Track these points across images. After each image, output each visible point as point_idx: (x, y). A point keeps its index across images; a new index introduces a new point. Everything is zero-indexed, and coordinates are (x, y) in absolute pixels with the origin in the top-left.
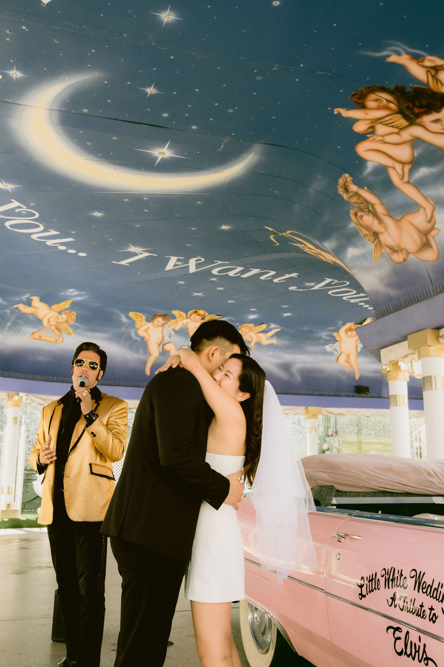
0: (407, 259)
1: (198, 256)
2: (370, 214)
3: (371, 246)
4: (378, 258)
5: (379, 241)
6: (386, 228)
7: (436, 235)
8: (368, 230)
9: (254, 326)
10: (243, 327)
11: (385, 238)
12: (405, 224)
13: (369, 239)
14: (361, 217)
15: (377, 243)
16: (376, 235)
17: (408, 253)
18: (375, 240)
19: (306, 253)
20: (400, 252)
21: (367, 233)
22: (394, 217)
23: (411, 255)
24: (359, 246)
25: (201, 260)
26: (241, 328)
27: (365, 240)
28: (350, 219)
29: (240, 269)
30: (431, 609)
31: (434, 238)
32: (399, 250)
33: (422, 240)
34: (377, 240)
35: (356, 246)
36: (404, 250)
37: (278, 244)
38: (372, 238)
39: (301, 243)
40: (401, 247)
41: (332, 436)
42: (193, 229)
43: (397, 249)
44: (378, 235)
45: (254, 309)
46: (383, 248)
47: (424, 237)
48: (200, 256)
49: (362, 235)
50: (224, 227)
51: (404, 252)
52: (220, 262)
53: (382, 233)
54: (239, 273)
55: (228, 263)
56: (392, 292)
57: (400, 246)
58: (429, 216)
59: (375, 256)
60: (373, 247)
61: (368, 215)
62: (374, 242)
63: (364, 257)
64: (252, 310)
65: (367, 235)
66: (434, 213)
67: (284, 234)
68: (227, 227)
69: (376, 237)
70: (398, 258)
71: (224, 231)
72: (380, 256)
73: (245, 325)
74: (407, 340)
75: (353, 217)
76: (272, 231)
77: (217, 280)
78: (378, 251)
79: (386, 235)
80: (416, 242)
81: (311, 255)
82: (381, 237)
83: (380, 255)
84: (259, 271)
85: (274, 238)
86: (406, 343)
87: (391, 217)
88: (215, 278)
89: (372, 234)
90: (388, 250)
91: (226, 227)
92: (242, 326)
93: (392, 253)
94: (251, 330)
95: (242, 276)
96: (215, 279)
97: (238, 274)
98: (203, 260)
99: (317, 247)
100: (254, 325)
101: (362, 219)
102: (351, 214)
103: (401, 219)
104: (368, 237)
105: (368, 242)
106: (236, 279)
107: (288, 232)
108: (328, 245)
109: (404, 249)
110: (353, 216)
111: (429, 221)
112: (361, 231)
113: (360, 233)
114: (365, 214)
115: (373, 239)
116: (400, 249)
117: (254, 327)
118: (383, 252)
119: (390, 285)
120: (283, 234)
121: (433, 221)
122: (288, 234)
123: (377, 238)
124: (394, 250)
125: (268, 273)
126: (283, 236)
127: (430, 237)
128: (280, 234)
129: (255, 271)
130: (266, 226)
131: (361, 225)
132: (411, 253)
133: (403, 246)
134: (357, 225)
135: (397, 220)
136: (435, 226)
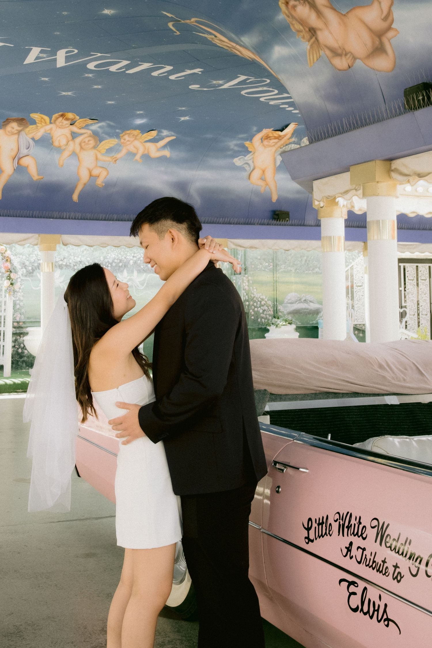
0: (352, 66)
1: (69, 47)
2: (305, 4)
3: (306, 46)
4: (314, 62)
5: (317, 40)
6: (326, 24)
7: (392, 37)
8: (302, 25)
9: (140, 133)
10: (126, 134)
11: (324, 36)
12: (352, 20)
13: (304, 35)
14: (294, 7)
15: (314, 42)
16: (313, 32)
17: (355, 58)
18: (311, 38)
19: (216, 45)
20: (343, 56)
21: (301, 28)
22: (340, 11)
23: (357, 60)
24: (290, 44)
25: (74, 51)
26: (122, 136)
27: (297, 37)
28: (279, 9)
29: (125, 63)
30: (396, 567)
31: (390, 41)
32: (343, 53)
33: (373, 43)
34: (314, 39)
35: (284, 43)
36: (350, 54)
37: (178, 33)
38: (307, 36)
39: (211, 34)
40: (345, 51)
41: (240, 274)
42: (65, 13)
43: (339, 51)
44: (315, 32)
45: (141, 112)
46: (321, 50)
47: (378, 39)
48: (71, 47)
49: (294, 31)
50: (106, 12)
51: (349, 58)
52: (99, 55)
53: (320, 30)
54: (124, 68)
55: (110, 55)
56: (331, 108)
57: (344, 49)
58: (385, 11)
59: (310, 59)
60: (308, 47)
61: (303, 5)
62: (309, 41)
63: (294, 59)
64: (138, 112)
65: (299, 31)
66: (392, 8)
67: (188, 21)
68: (110, 12)
69: (312, 34)
70: (341, 63)
71: (107, 16)
72: (317, 60)
73: (128, 132)
75: (283, 7)
76: (172, 17)
77: (93, 76)
78: (314, 53)
79: (326, 33)
80: (365, 45)
81: (222, 48)
82: (319, 34)
83: (317, 58)
84: (150, 66)
85: (173, 25)
86: (347, 176)
87: (334, 9)
88: (91, 73)
89: (307, 30)
90: (328, 52)
91: (109, 11)
92: (124, 133)
93: (333, 57)
94: (136, 139)
95: (127, 72)
96: (90, 75)
97: (122, 69)
98: (76, 51)
99: (231, 39)
100: (140, 131)
101: (295, 10)
102: (280, 3)
103: (348, 13)
104: (302, 34)
105: (302, 39)
106: (121, 74)
107: (193, 20)
108: (246, 39)
109: (350, 52)
110: (283, 5)
111: (385, 19)
112: (293, 25)
113: (292, 27)
114: (299, 3)
115: (309, 37)
116: (344, 53)
117: (141, 134)
118: (321, 54)
119: (329, 97)
120: (186, 21)
121: (390, 19)
122: (193, 22)
123: (314, 36)
124: (336, 53)
125: (163, 68)
126: (187, 24)
127: (385, 40)
128: (183, 22)
129: (145, 66)
130: (164, 11)
131: (293, 17)
132: (359, 59)
133: (348, 49)
134: (288, 17)
135: (342, 14)
136: (393, 26)
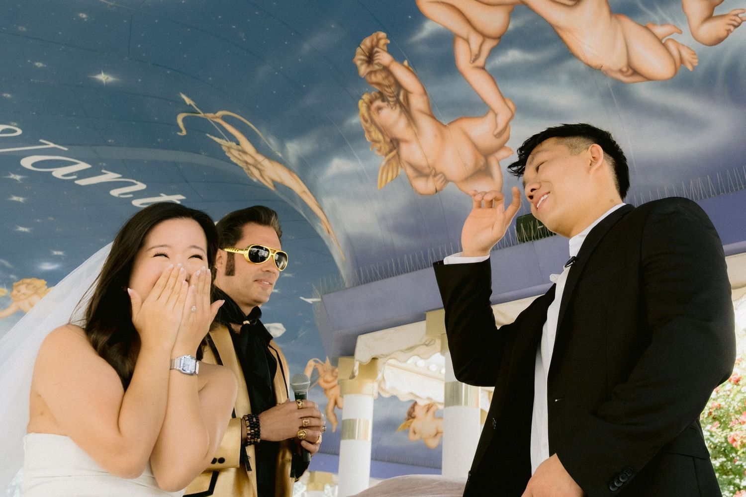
0: (441, 190)
1: (12, 123)
2: (396, 108)
4: (386, 183)
5: (398, 154)
6: (417, 135)
7: (504, 158)
8: (382, 133)
9: (46, 285)
10: (23, 283)
12: (454, 133)
13: (381, 148)
14: (379, 109)
15: (393, 157)
16: (395, 144)
17: (446, 181)
18: (391, 151)
19: (228, 160)
20: (431, 177)
21: (381, 137)
23: (450, 184)
24: (357, 157)
25: (15, 131)
27: (370, 149)
28: (356, 109)
29: (83, 166)
31: (500, 162)
32: (431, 173)
33: (476, 163)
34: (394, 153)
35: (349, 156)
36: (440, 175)
37: (184, 133)
38: (386, 148)
40: (435, 170)
42: (39, 65)
43: (427, 171)
44: (398, 144)
45: (60, 253)
46: (402, 167)
47: (483, 159)
48: (15, 124)
49: (368, 140)
50: (103, 77)
51: (440, 179)
52: (52, 145)
53: (406, 141)
54: (75, 175)
55: (66, 149)
56: (398, 241)
57: (434, 168)
59: (382, 178)
60: (383, 163)
61: (392, 108)
62: (386, 155)
63: (360, 177)
64: (56, 253)
65: (375, 141)
66: (510, 123)
67: (210, 116)
68: (108, 78)
69: (394, 145)
70: (425, 186)
71: (99, 85)
72: (392, 180)
73: (28, 281)
74: (425, 319)
76: (190, 105)
77: (21, 180)
78: (391, 169)
79: (414, 146)
80: (465, 164)
82: (404, 149)
83: (393, 176)
84: (116, 178)
85: (184, 120)
86: (422, 325)
87: (433, 117)
88: (19, 173)
89: (388, 140)
90: (410, 171)
91: (106, 76)
92: (21, 282)
93: (417, 177)
95: (77, 182)
96: (18, 177)
97: (74, 175)
98: (19, 132)
99: (262, 149)
100: (46, 282)
101: (378, 113)
102: (360, 102)
103: (450, 124)
104: (378, 145)
105: (376, 152)
107: (220, 113)
108: (294, 149)
109: (441, 173)
110: (365, 105)
111: (499, 135)
112: (369, 132)
113: (366, 135)
114: (388, 105)
115: (388, 150)
116: (433, 172)
117: (46, 287)
118: (399, 173)
119: (398, 229)
120: (208, 115)
121: (505, 136)
122: (217, 117)
123: (395, 148)
124: (420, 172)
125: (134, 184)
126: (205, 120)
127: (493, 161)
128: (202, 115)
129: (110, 176)
131: (373, 122)
132: (453, 182)
133: (439, 168)
134: (366, 121)
135: (443, 125)
136: (506, 145)
